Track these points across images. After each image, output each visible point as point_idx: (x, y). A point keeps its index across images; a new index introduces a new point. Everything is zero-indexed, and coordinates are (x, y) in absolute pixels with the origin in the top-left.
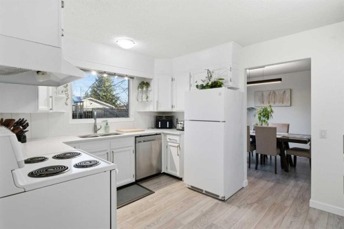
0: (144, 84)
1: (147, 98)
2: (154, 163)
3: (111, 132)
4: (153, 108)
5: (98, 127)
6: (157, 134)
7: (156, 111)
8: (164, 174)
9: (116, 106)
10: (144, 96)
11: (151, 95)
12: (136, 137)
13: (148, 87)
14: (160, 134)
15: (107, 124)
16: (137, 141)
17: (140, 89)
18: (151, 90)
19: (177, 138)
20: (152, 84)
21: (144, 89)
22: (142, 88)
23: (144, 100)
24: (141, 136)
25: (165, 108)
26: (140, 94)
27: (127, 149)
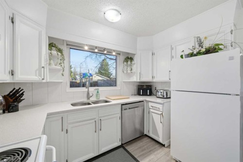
0: (129, 59)
1: (131, 70)
2: (138, 126)
3: (101, 99)
4: (136, 79)
5: (91, 95)
6: (140, 102)
7: (138, 81)
8: (146, 136)
9: (110, 79)
10: (129, 69)
11: (134, 67)
12: (122, 105)
13: (131, 61)
14: (143, 101)
15: (98, 92)
16: (123, 108)
17: (125, 63)
18: (134, 64)
19: (160, 106)
20: (135, 59)
21: (129, 63)
22: (127, 62)
23: (129, 72)
24: (126, 104)
25: (146, 78)
26: (125, 67)
27: (115, 116)
